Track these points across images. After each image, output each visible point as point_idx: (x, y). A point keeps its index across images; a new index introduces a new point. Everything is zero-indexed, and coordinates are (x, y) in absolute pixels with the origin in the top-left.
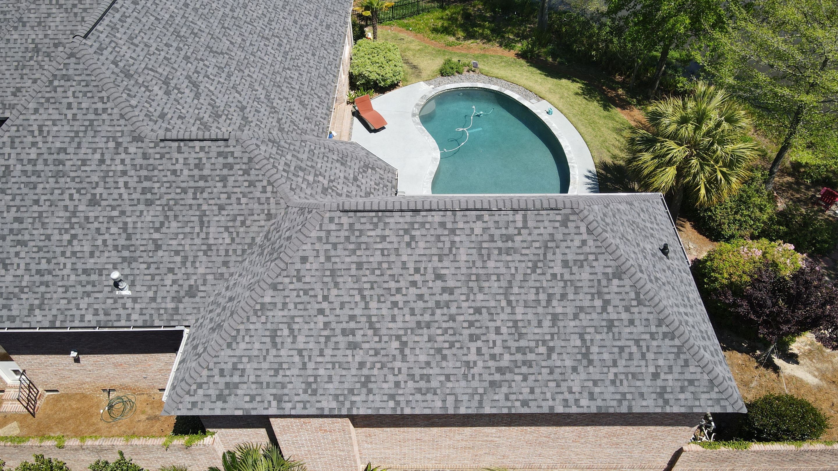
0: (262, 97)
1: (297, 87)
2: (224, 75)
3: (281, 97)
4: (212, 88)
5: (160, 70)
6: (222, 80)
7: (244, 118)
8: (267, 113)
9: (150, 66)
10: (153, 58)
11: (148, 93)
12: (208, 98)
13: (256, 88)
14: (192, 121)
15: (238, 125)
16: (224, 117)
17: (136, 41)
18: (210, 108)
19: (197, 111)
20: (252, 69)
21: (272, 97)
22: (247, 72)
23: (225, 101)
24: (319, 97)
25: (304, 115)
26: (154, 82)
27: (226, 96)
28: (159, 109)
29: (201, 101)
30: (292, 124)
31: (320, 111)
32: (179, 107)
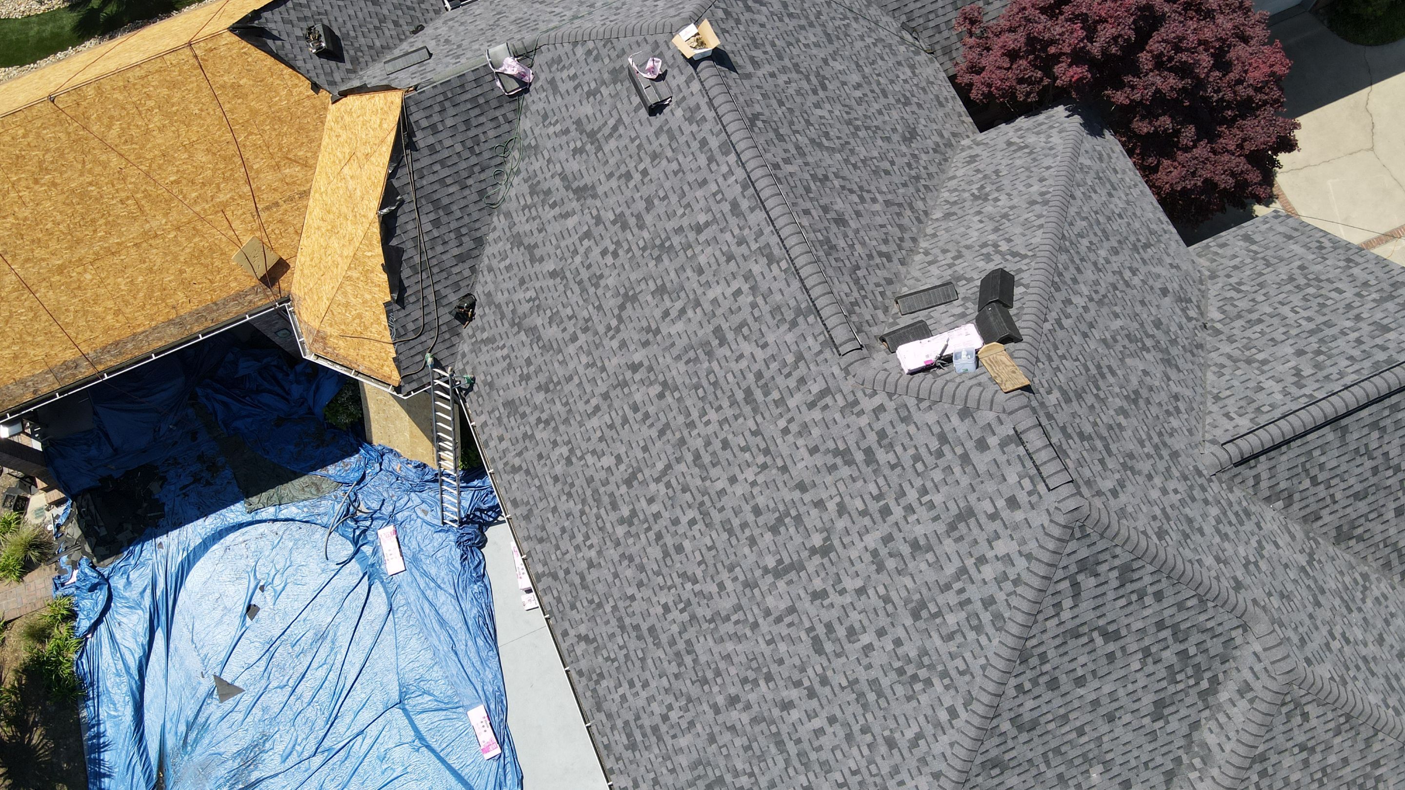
0: (539, 322)
1: (538, 436)
2: (585, 274)
3: (532, 368)
4: (571, 222)
5: (612, 144)
6: (578, 259)
7: (517, 241)
8: (515, 297)
9: (621, 130)
10: (633, 148)
11: (586, 88)
12: (558, 200)
13: (554, 326)
14: (537, 131)
15: (514, 215)
16: (529, 201)
17: (664, 139)
18: (545, 186)
19: (547, 156)
20: (584, 359)
21: (535, 346)
22: (582, 338)
23: (549, 229)
24: (515, 470)
25: (498, 383)
26: (598, 115)
27: (554, 242)
28: (562, 88)
29: (557, 181)
30: (492, 332)
31: (495, 434)
32: (558, 128)
